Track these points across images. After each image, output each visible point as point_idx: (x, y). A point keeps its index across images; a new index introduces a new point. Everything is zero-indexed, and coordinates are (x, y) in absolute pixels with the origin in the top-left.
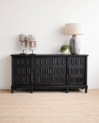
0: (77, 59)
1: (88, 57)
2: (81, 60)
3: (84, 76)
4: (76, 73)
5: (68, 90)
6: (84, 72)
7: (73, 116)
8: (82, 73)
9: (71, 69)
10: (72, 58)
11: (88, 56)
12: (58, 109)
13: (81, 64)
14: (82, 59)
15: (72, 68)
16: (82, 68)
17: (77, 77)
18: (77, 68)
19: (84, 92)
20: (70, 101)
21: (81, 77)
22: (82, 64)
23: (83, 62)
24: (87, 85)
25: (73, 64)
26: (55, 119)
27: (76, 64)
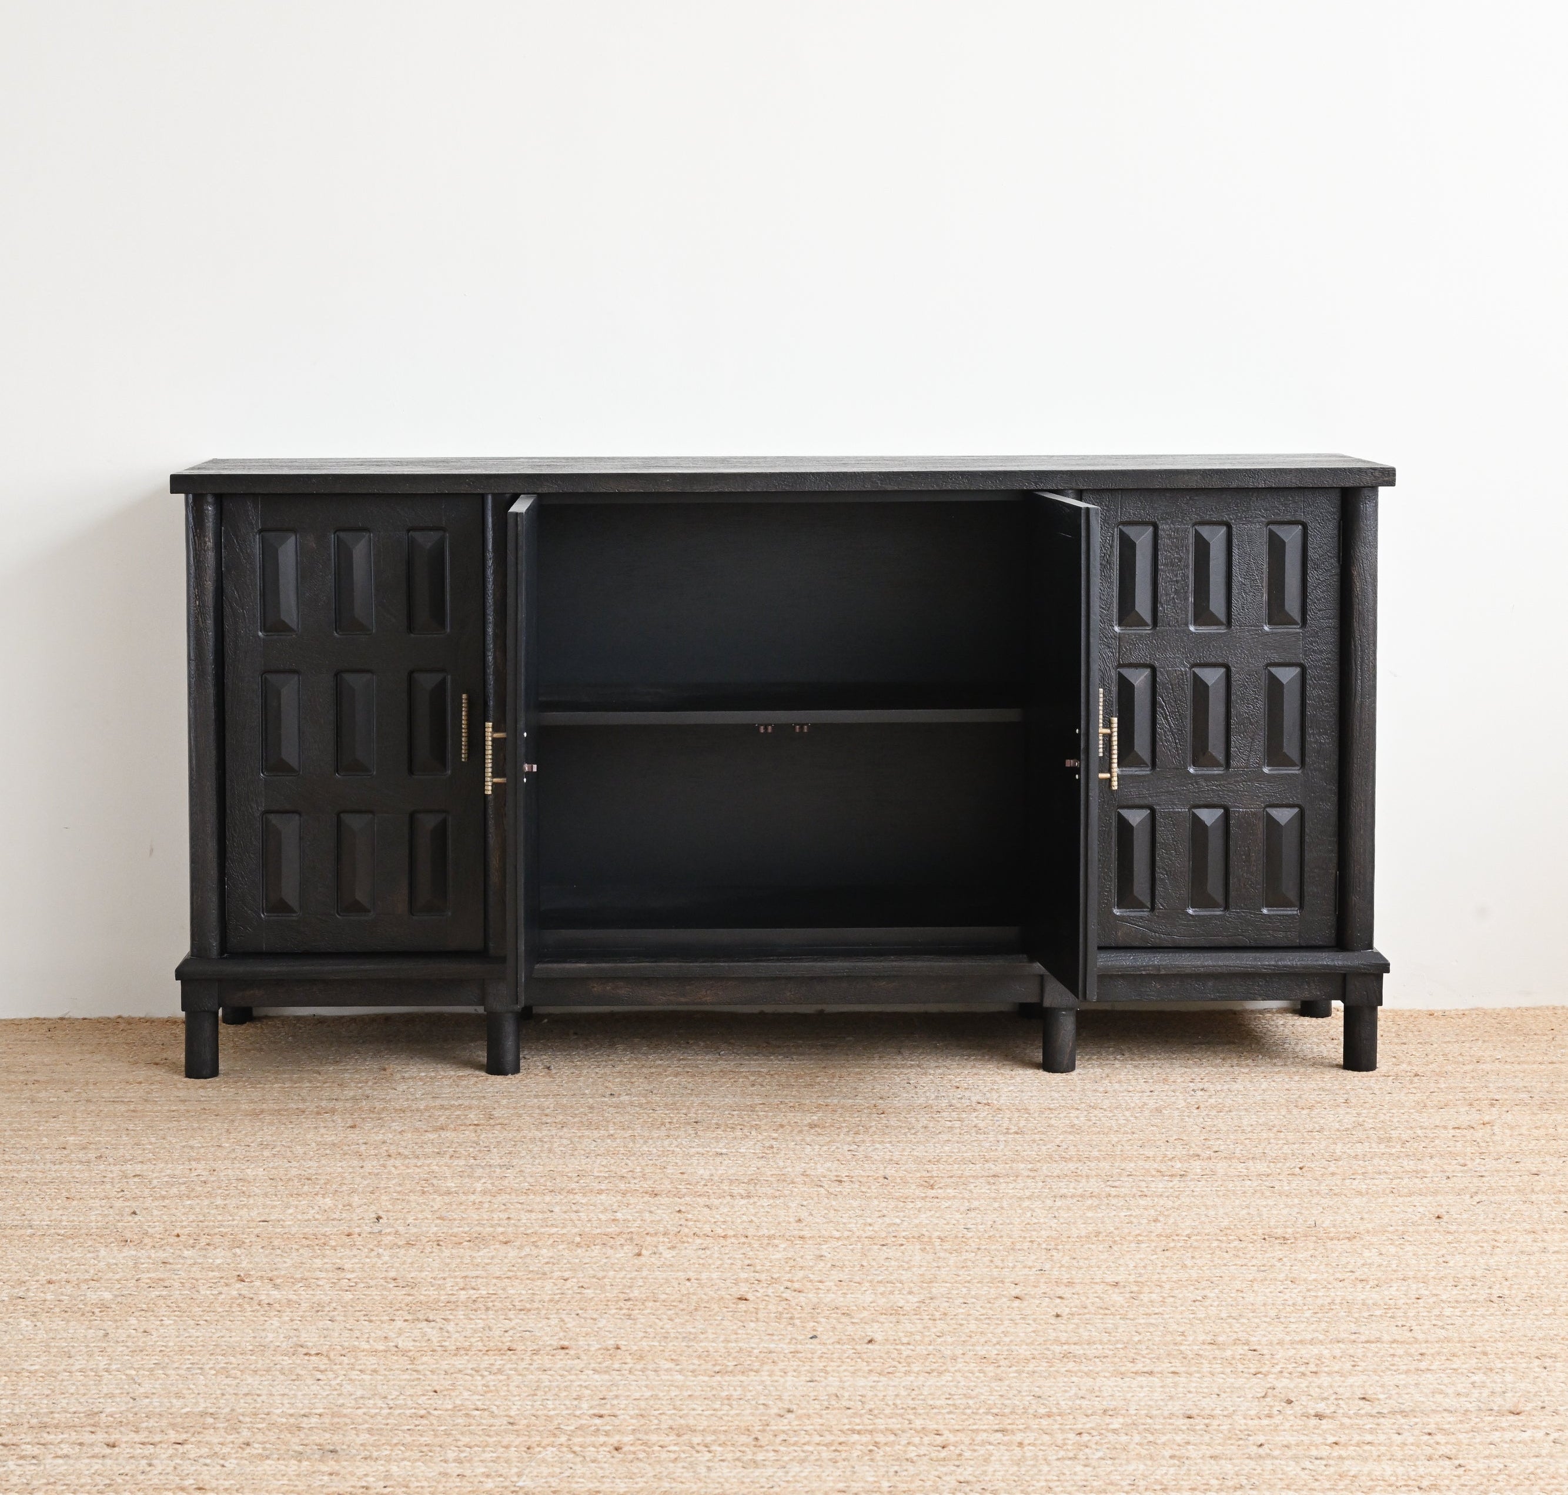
0: (1205, 531)
1: (1382, 491)
2: (1276, 547)
3: (1329, 806)
4: (1200, 754)
5: (1067, 1026)
6: (1323, 740)
7: (1116, 1423)
8: (1291, 747)
9: (1125, 688)
10: (1132, 509)
11: (1387, 476)
12: (896, 1311)
13: (1276, 613)
14: (1291, 536)
15: (1140, 679)
16: (1287, 675)
17: (1209, 817)
18: (1212, 677)
19: (1320, 1063)
20: (1094, 1185)
21: (1284, 816)
22: (1292, 604)
23: (1313, 576)
24: (1382, 943)
25: (1142, 605)
26: (826, 1454)
27: (1202, 615)
